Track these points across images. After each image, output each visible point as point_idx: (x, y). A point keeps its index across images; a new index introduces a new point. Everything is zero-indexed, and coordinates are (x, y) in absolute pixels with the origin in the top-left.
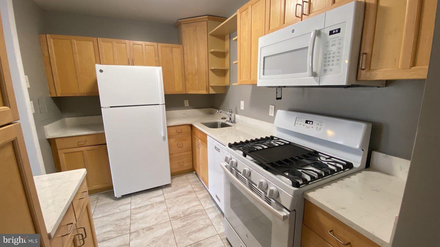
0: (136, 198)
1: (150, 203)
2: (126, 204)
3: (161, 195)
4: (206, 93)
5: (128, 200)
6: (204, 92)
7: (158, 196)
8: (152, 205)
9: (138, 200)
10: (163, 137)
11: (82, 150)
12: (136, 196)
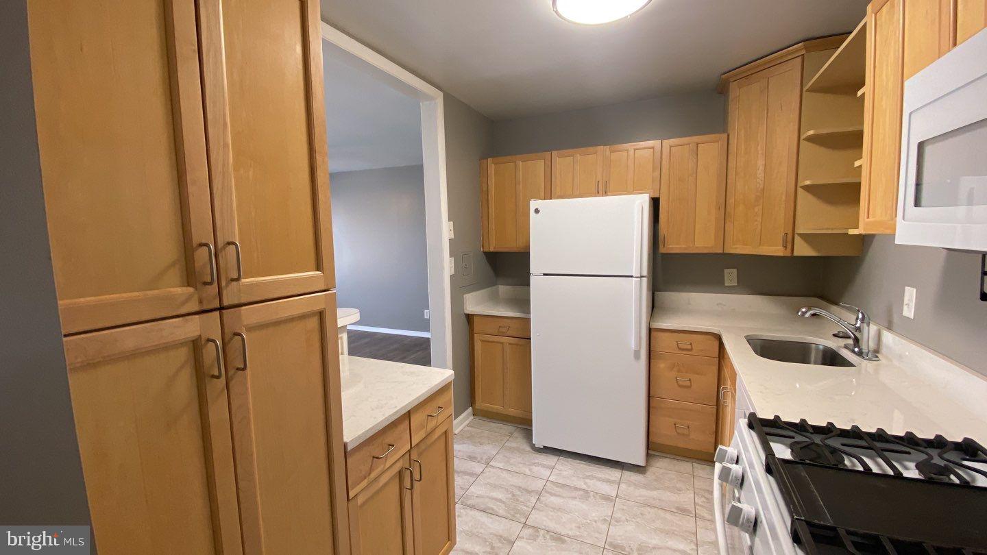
0: (565, 463)
1: (584, 487)
2: (544, 466)
3: (613, 482)
4: (782, 254)
5: (552, 460)
6: (777, 250)
7: (608, 481)
8: (586, 494)
9: (566, 470)
10: (635, 351)
11: (502, 341)
12: (567, 459)
